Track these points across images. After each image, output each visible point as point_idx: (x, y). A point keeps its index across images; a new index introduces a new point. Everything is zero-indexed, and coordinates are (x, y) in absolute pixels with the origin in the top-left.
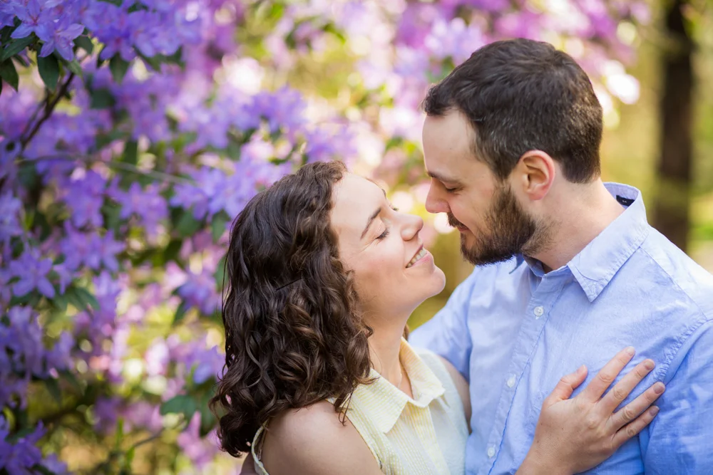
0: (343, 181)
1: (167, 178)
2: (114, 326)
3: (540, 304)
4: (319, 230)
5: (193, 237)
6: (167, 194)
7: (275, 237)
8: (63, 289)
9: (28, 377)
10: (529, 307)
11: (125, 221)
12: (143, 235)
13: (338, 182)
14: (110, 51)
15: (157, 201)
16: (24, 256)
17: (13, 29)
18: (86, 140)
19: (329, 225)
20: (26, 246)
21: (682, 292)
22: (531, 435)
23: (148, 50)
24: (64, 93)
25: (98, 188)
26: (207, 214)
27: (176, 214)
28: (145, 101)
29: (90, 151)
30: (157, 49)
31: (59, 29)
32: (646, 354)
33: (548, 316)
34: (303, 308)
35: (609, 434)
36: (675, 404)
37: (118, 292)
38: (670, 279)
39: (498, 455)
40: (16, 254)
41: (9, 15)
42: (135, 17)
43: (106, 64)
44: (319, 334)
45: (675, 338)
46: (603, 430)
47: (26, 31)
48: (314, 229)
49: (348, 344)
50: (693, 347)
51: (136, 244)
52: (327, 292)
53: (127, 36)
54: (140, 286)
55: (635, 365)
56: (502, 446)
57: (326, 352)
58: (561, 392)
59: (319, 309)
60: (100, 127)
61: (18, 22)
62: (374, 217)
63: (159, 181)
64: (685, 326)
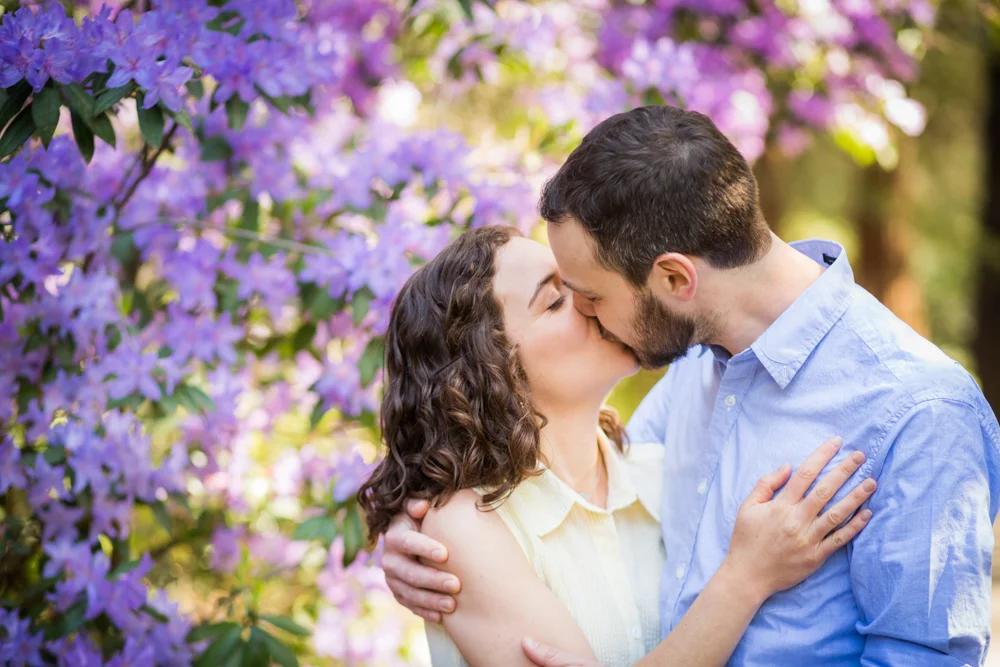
0: (509, 244)
1: (296, 247)
2: (233, 433)
3: (732, 393)
4: (478, 299)
5: (328, 321)
6: (296, 267)
7: (431, 312)
8: (170, 388)
9: (130, 499)
10: (718, 396)
11: (244, 302)
12: (268, 319)
13: (504, 246)
14: (226, 92)
15: (283, 275)
16: (122, 347)
17: (107, 76)
18: (194, 202)
19: (490, 292)
20: (124, 336)
21: (889, 372)
22: (725, 550)
23: (272, 88)
24: (166, 145)
25: (209, 261)
26: (346, 292)
27: (307, 292)
28: (269, 151)
29: (200, 216)
30: (283, 87)
31: (164, 74)
32: (852, 447)
33: (740, 407)
34: (460, 389)
35: (813, 542)
36: (882, 502)
37: (239, 391)
38: (876, 357)
39: (687, 577)
40: (111, 346)
41: (101, 59)
42: (256, 49)
43: (221, 108)
44: (477, 421)
45: (879, 427)
46: (805, 536)
47: (124, 78)
48: (472, 298)
49: (512, 430)
50: (899, 435)
51: (260, 331)
52: (487, 369)
53: (246, 71)
54: (264, 385)
55: (839, 461)
56: (693, 565)
57: (485, 440)
58: (759, 495)
59: (479, 392)
60: (210, 184)
61: (111, 67)
62: (546, 281)
63: (287, 251)
64: (889, 411)
